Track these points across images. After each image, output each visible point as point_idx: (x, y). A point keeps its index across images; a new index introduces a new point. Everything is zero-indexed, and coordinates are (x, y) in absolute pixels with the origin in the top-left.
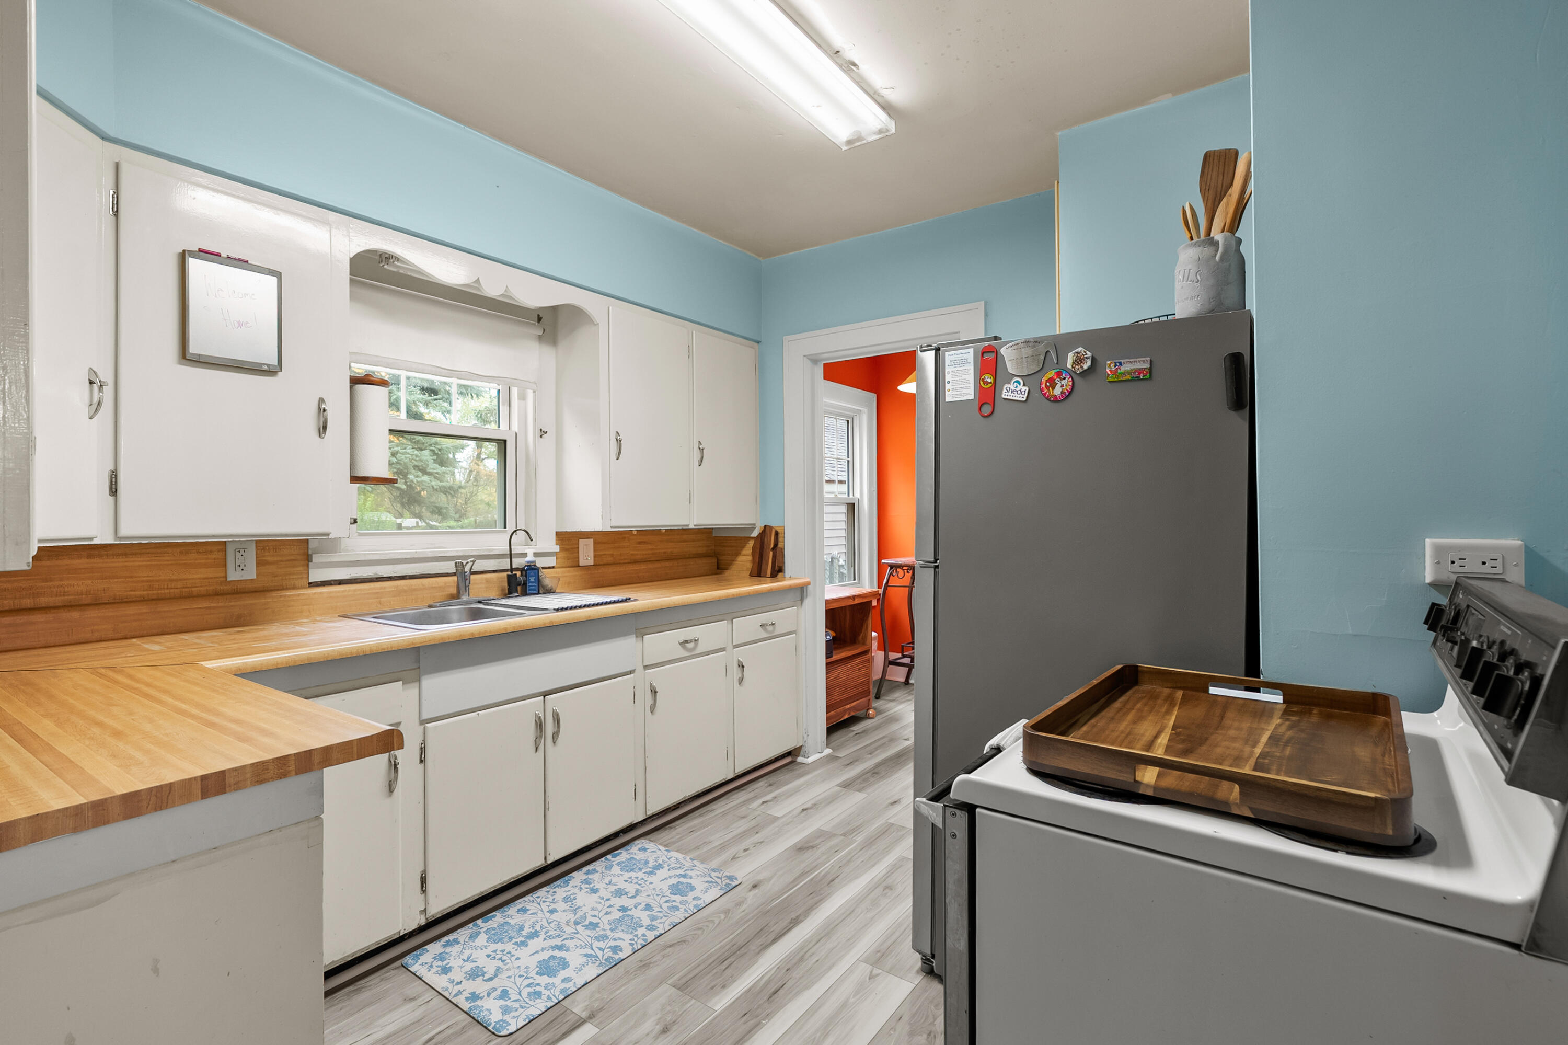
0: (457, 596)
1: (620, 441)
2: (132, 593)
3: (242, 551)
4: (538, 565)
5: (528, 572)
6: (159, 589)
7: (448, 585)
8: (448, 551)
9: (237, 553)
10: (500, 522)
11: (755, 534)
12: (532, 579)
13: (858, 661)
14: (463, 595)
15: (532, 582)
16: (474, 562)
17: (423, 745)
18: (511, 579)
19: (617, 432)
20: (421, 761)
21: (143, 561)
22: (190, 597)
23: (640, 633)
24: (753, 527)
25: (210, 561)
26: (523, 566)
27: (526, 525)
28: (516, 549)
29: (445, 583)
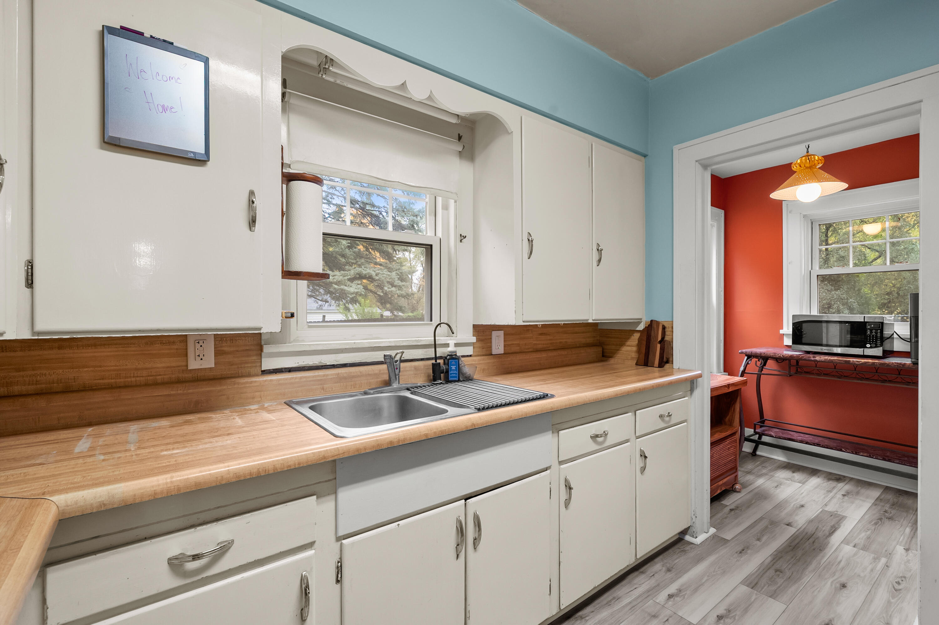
0: (388, 383)
1: (532, 241)
2: (101, 381)
3: (201, 342)
4: (458, 354)
5: (450, 360)
6: (126, 377)
7: (382, 372)
8: (382, 342)
9: (197, 344)
10: (427, 317)
11: (641, 327)
12: (453, 367)
13: (728, 442)
14: (393, 383)
15: (454, 370)
16: (403, 353)
17: (339, 564)
18: (435, 367)
19: (529, 233)
20: (338, 581)
21: (111, 352)
22: (156, 384)
23: (556, 429)
24: (638, 322)
25: (172, 351)
26: (446, 355)
27: (448, 320)
28: (440, 340)
29: (380, 371)
